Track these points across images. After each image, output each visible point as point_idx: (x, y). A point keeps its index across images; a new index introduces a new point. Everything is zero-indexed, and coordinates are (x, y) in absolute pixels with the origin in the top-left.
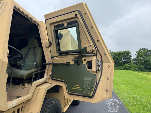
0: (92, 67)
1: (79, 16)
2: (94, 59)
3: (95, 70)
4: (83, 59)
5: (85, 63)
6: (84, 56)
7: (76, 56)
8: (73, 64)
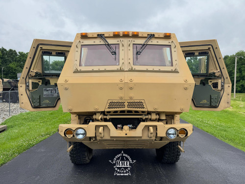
0: (217, 86)
1: (211, 49)
2: (219, 81)
3: (220, 89)
4: (209, 81)
5: (210, 84)
6: (210, 79)
7: (203, 78)
8: (199, 84)
